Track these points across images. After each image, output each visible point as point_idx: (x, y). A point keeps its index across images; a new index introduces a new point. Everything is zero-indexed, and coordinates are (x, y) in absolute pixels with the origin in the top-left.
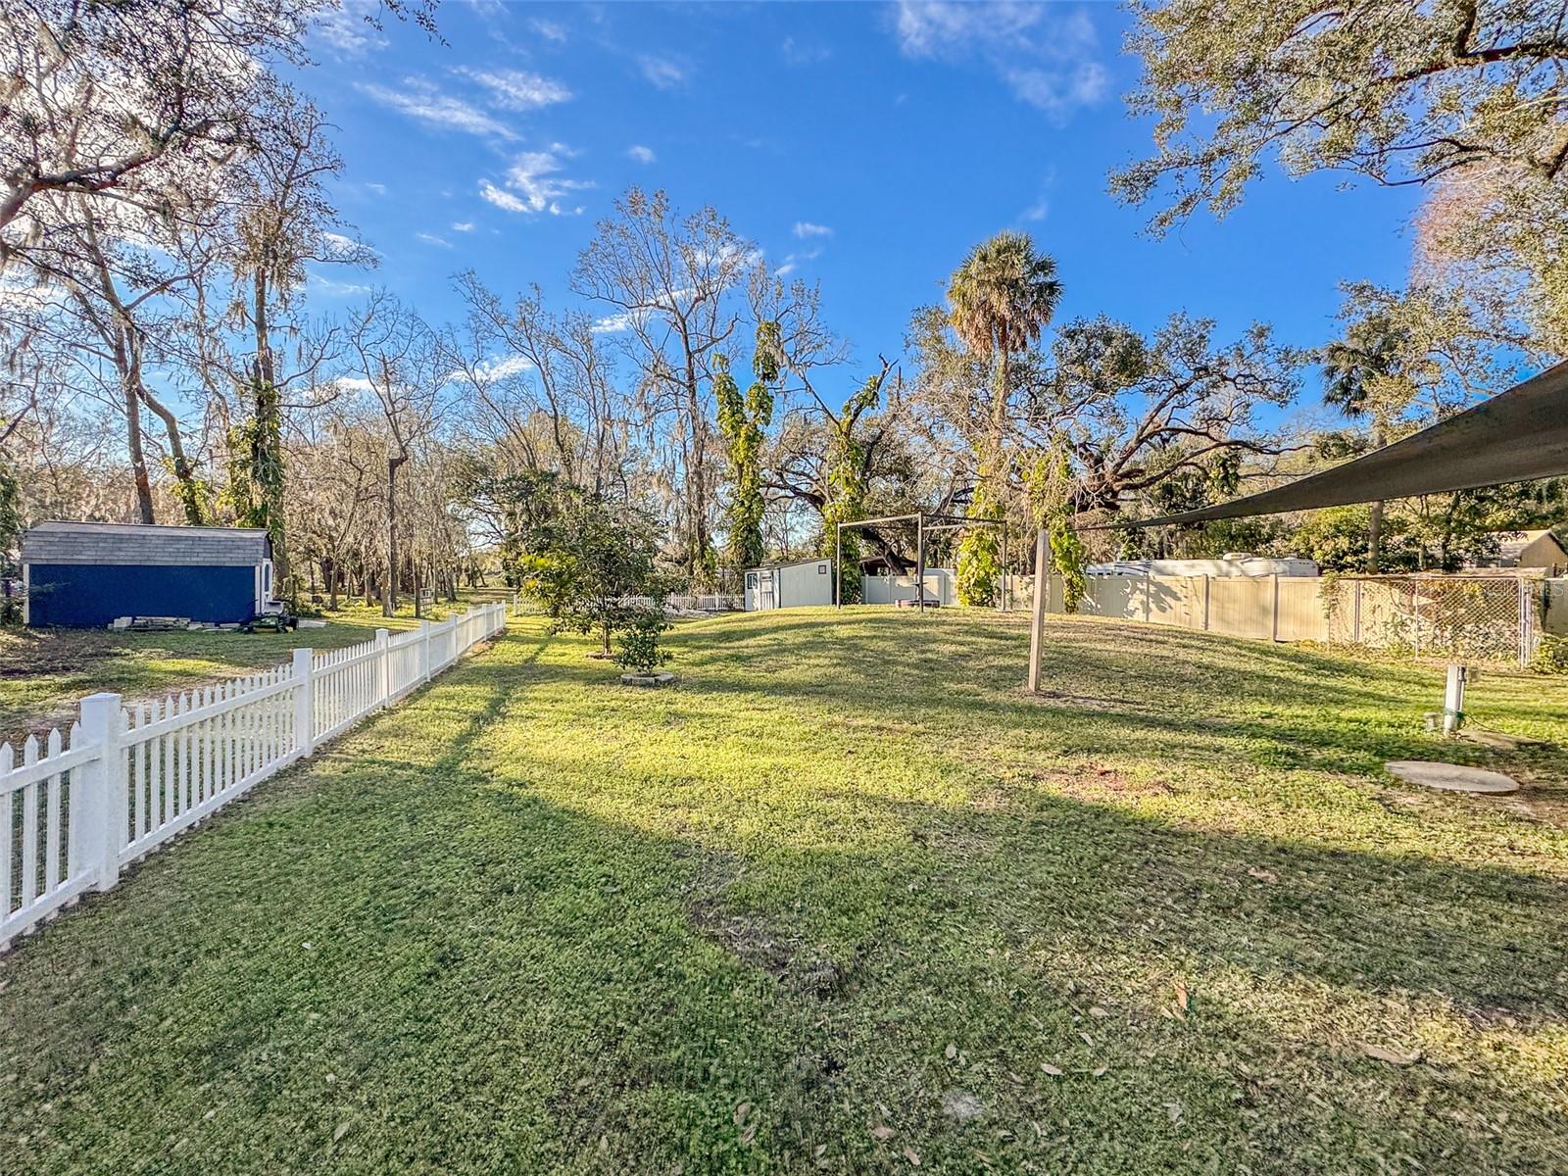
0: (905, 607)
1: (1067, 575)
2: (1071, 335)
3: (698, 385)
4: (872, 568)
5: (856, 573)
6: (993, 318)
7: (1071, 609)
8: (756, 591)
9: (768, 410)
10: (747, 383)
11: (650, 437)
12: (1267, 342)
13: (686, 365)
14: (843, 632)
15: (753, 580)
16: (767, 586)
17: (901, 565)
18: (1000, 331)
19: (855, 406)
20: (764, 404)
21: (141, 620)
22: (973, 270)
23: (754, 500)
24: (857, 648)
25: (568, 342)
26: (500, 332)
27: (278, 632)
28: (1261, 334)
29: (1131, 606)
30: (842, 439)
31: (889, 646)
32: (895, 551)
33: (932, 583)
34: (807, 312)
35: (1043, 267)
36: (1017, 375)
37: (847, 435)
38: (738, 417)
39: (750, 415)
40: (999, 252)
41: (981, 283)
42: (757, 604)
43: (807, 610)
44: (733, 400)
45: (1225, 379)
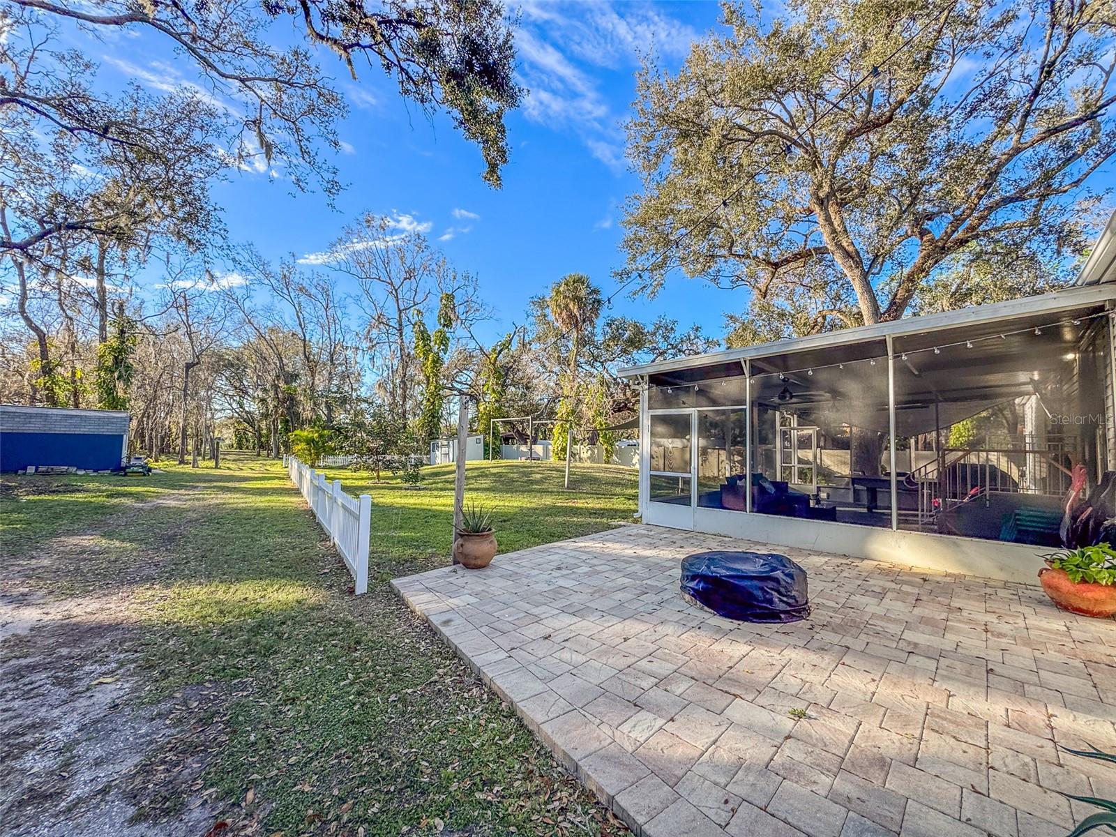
0: (523, 459)
1: (605, 446)
2: (609, 325)
3: (405, 330)
4: (506, 440)
5: (498, 443)
6: (571, 316)
7: (607, 462)
8: (438, 453)
9: (446, 345)
10: (433, 327)
11: (372, 359)
12: (699, 334)
13: (397, 317)
14: (494, 471)
15: (436, 447)
16: (445, 450)
17: (523, 438)
18: (573, 321)
19: (499, 348)
20: (444, 341)
21: (42, 468)
22: (561, 289)
23: (436, 397)
24: (501, 476)
25: (313, 291)
26: (266, 281)
27: (144, 475)
28: (697, 330)
29: (634, 462)
30: (492, 367)
31: (515, 475)
32: (520, 429)
33: (538, 449)
34: (471, 290)
35: (596, 292)
36: (582, 342)
37: (494, 364)
38: (427, 348)
39: (435, 348)
40: (574, 282)
41: (565, 297)
42: (438, 460)
43: (475, 462)
44: (424, 336)
45: (680, 351)
